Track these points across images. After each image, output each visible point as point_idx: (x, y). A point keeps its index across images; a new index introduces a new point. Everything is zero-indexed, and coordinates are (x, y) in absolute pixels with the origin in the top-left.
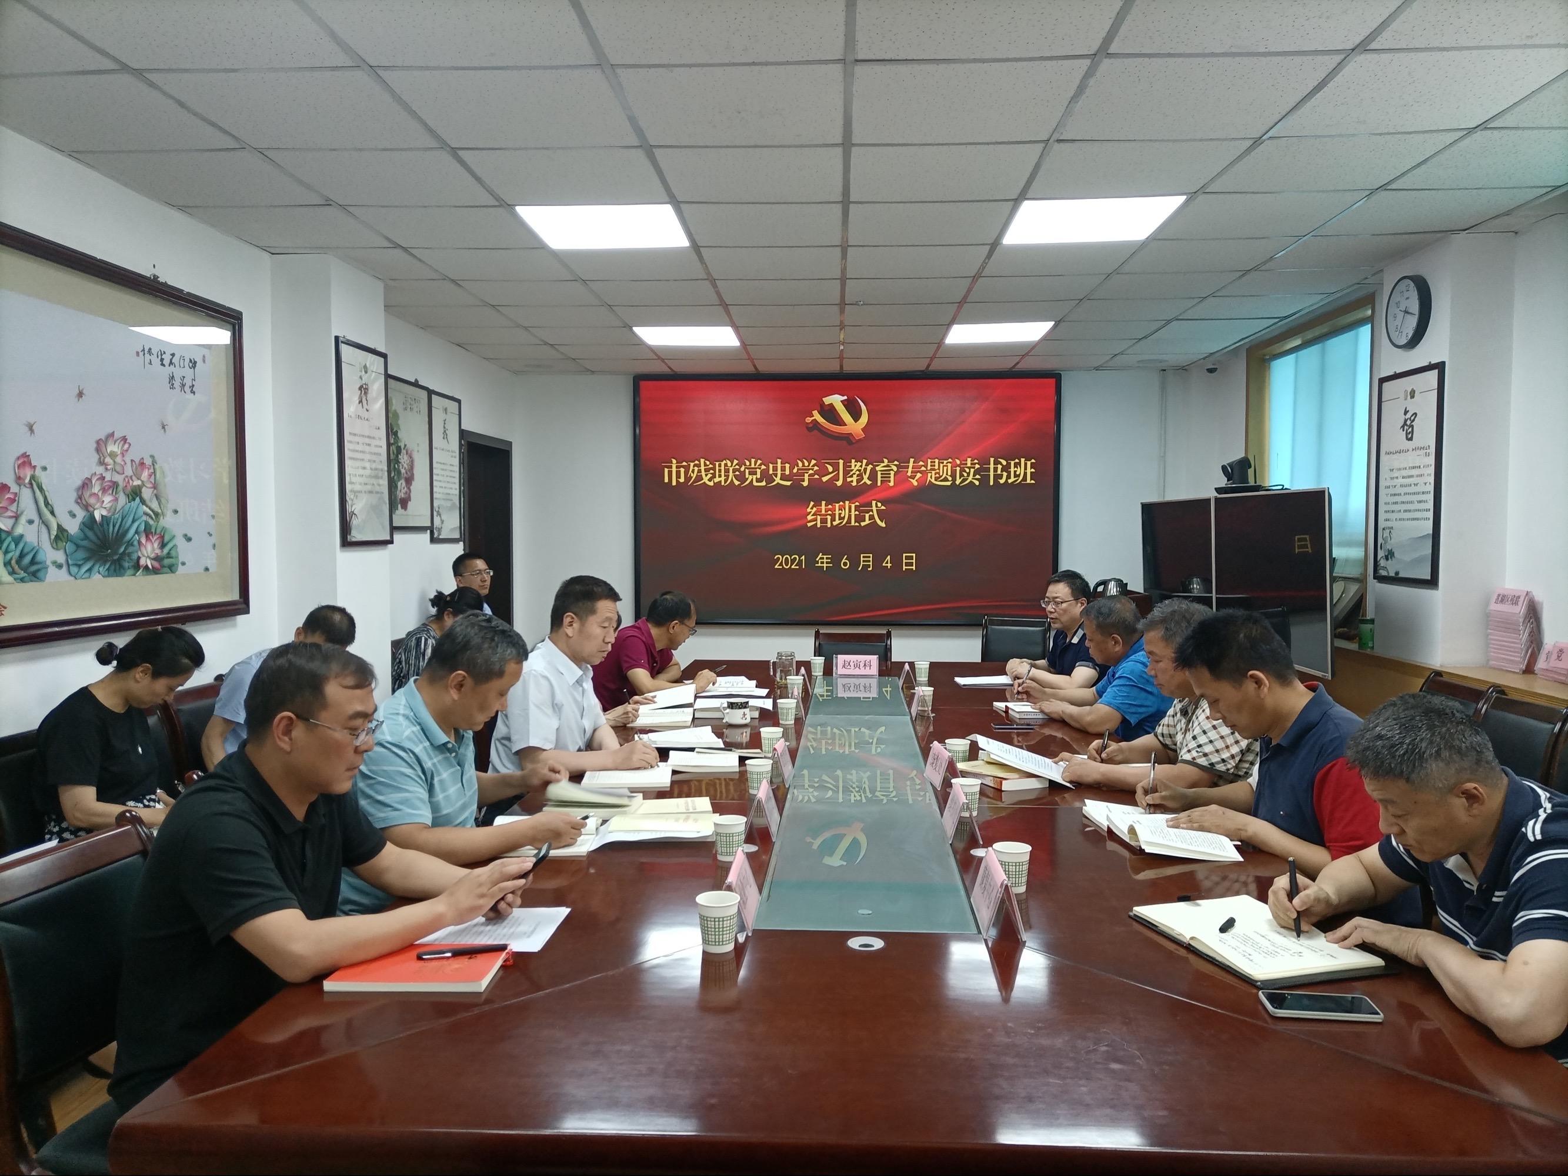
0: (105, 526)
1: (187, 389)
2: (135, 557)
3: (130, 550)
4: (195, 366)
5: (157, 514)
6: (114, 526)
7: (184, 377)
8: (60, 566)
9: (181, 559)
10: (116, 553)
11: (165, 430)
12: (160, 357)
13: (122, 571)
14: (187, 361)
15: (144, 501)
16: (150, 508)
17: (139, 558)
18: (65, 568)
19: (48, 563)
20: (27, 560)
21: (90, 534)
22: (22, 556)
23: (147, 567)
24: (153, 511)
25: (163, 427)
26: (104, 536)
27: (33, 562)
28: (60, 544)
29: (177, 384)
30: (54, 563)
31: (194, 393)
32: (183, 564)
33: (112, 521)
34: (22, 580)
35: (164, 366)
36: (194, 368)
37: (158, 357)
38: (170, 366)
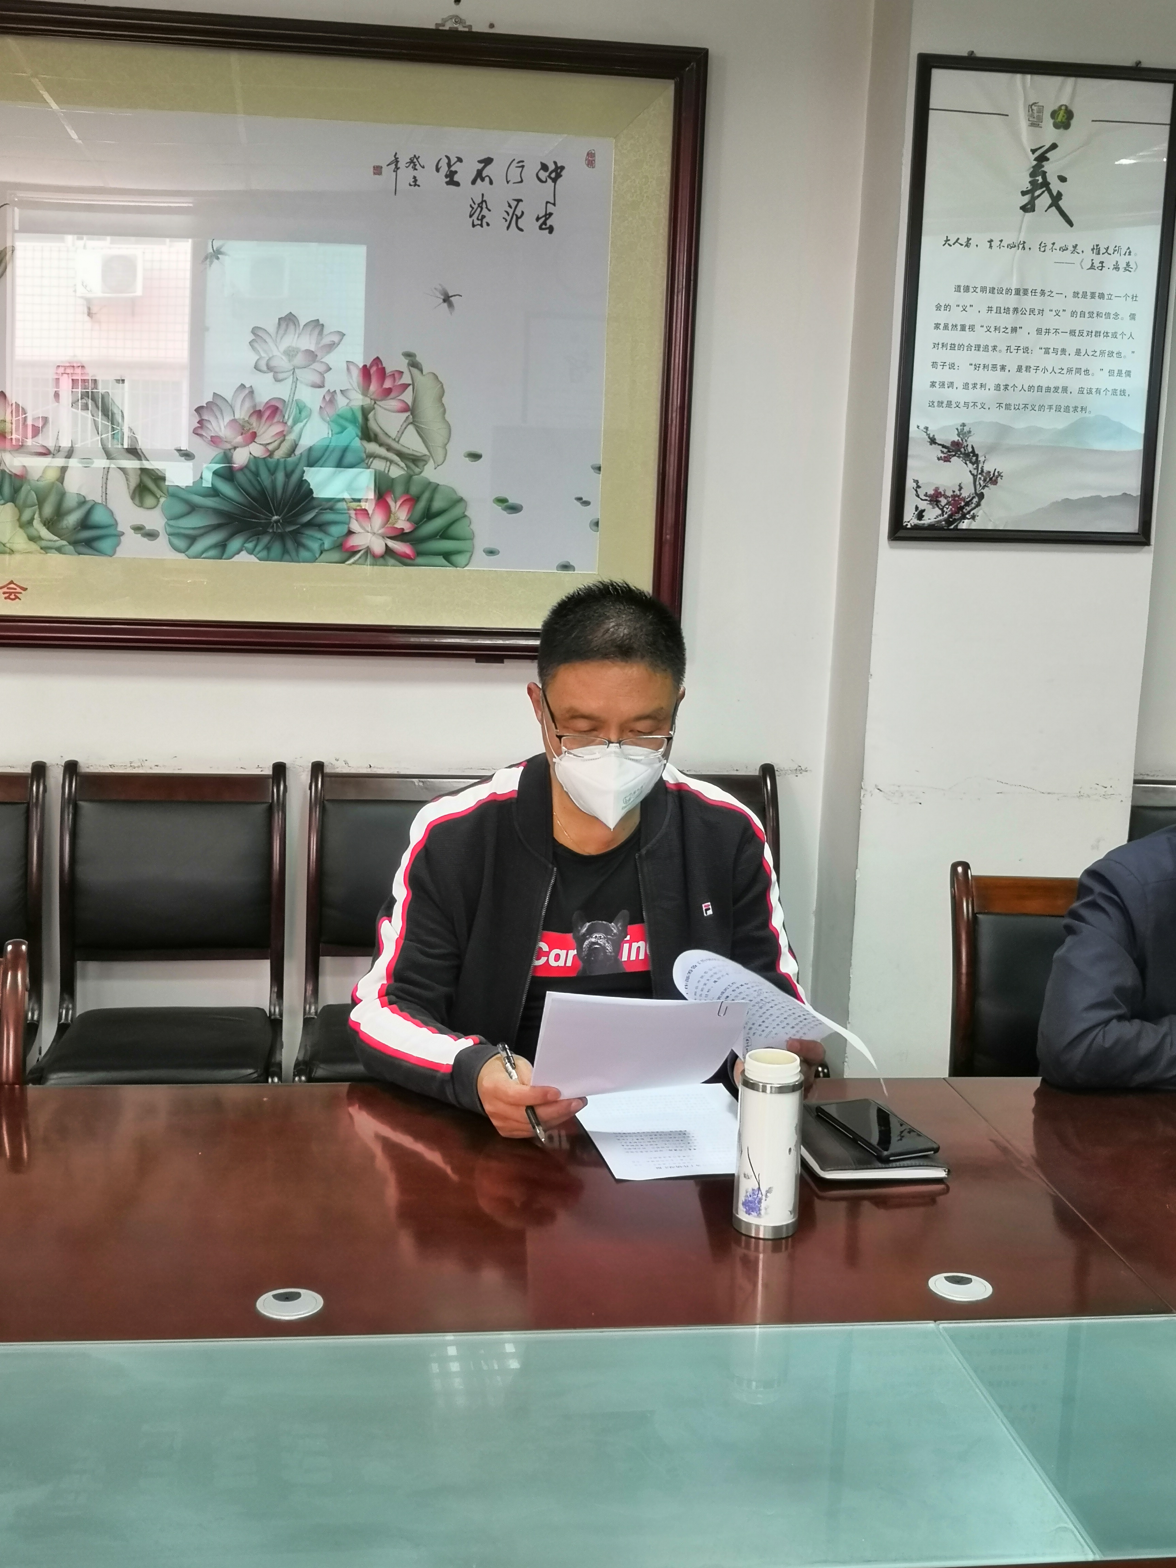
0: (264, 475)
1: (529, 223)
2: (337, 531)
3: (328, 517)
4: (559, 176)
5: (413, 460)
6: (288, 475)
7: (519, 201)
8: (152, 535)
9: (481, 542)
10: (287, 521)
11: (451, 305)
12: (444, 169)
13: (304, 554)
14: (532, 168)
15: (376, 435)
16: (389, 449)
17: (350, 533)
18: (163, 539)
19: (124, 526)
20: (72, 520)
21: (226, 489)
22: (60, 513)
23: (368, 551)
24: (400, 454)
25: (447, 299)
26: (263, 492)
27: (85, 524)
28: (149, 501)
29: (496, 216)
30: (138, 529)
31: (551, 229)
32: (491, 552)
33: (281, 467)
34: (59, 550)
35: (457, 184)
36: (554, 180)
37: (438, 170)
38: (474, 182)
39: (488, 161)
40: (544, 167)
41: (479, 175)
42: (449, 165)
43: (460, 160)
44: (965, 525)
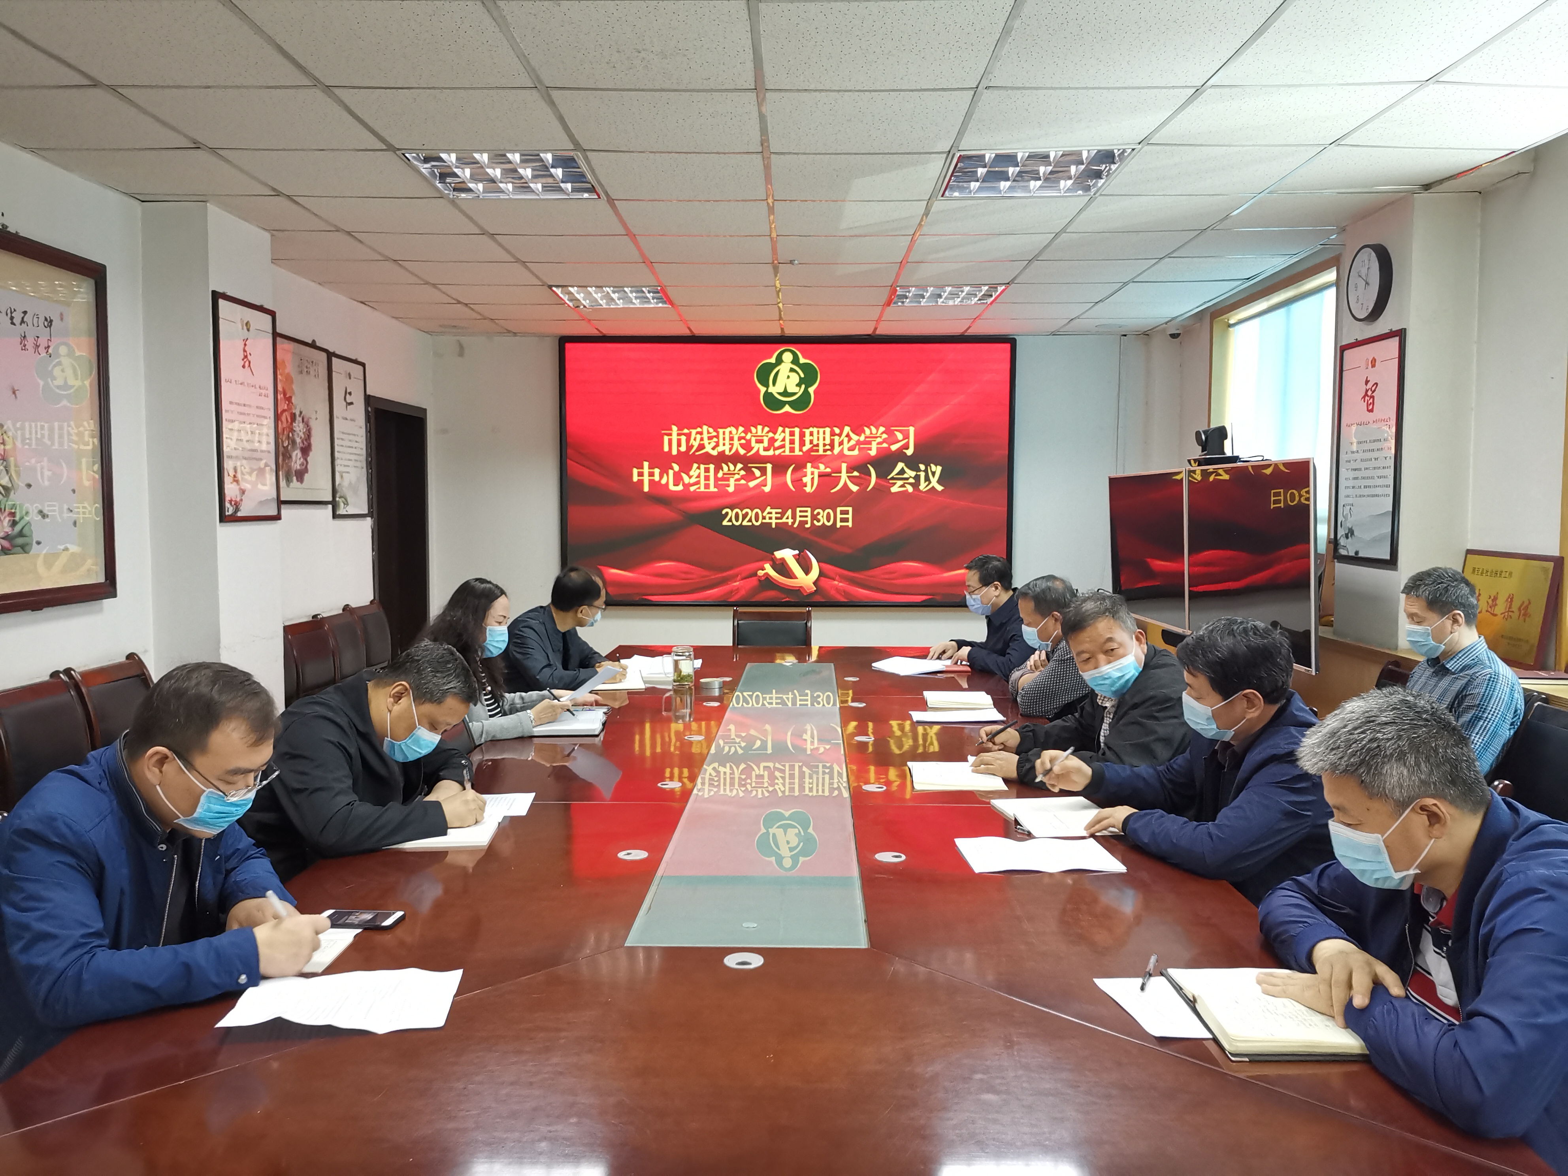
1: (42, 350)
4: (51, 325)
5: (6, 489)
7: (38, 337)
9: (36, 538)
11: (15, 395)
12: (9, 315)
14: (42, 319)
25: (14, 393)
29: (30, 344)
31: (50, 355)
32: (38, 543)
35: (15, 325)
36: (50, 327)
37: (7, 315)
38: (21, 324)
39: (25, 313)
40: (46, 319)
41: (23, 322)
42: (11, 313)
43: (15, 310)
44: (239, 514)
